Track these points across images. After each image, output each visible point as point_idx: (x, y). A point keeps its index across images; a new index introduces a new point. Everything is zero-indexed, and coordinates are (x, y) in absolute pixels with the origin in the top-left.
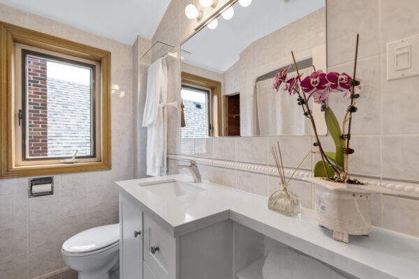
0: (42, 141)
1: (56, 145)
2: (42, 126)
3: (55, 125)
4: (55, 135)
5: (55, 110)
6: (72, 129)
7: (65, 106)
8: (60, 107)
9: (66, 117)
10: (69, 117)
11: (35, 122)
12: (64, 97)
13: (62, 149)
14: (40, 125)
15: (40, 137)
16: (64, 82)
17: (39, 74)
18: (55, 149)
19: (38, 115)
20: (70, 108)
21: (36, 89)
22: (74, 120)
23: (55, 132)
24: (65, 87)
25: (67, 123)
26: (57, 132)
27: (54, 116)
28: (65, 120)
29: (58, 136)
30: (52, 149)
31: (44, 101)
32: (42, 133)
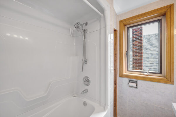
0: (141, 61)
1: (147, 62)
2: (141, 55)
3: (146, 54)
4: (146, 58)
5: (147, 48)
6: (154, 55)
7: (151, 45)
8: (149, 46)
9: (151, 50)
10: (153, 50)
11: (138, 54)
12: (151, 41)
13: (149, 64)
14: (140, 55)
15: (140, 60)
16: (151, 35)
17: (140, 35)
18: (146, 64)
19: (139, 51)
20: (154, 46)
21: (139, 41)
22: (155, 51)
23: (146, 57)
24: (152, 37)
25: (151, 53)
26: (147, 57)
27: (146, 50)
28: (151, 51)
29: (148, 58)
30: (145, 64)
31: (141, 45)
32: (141, 58)
